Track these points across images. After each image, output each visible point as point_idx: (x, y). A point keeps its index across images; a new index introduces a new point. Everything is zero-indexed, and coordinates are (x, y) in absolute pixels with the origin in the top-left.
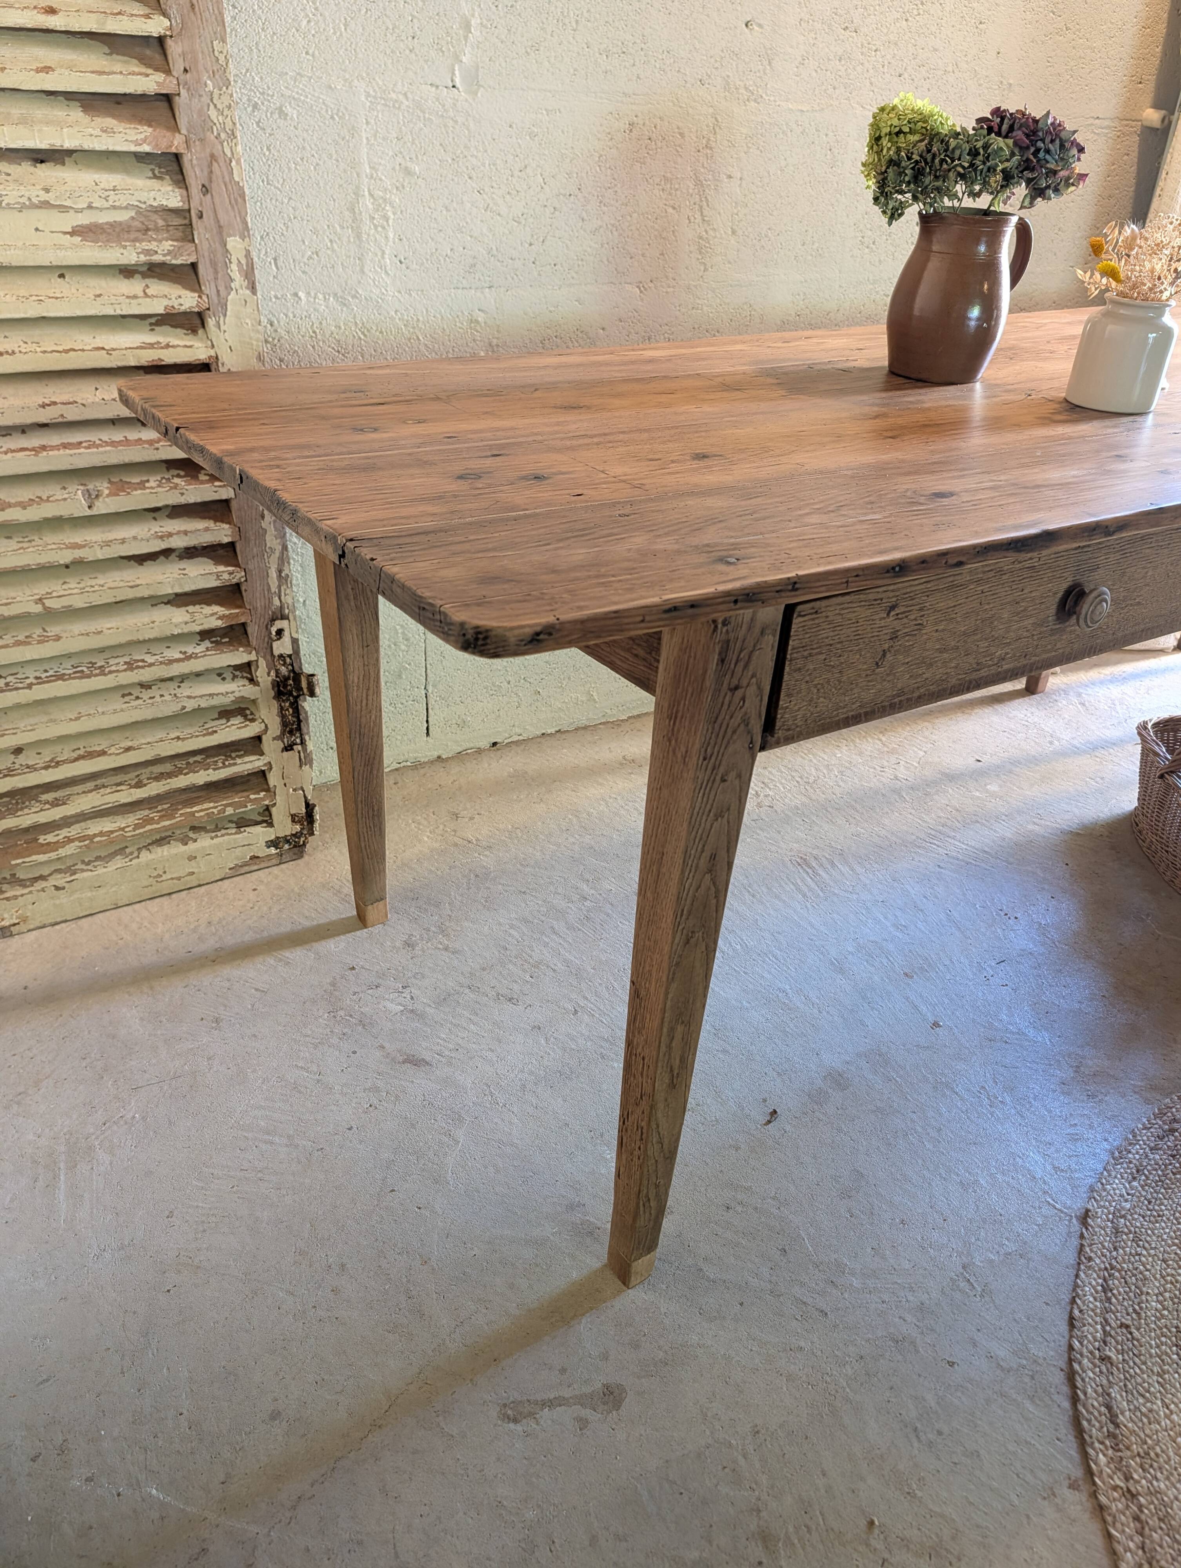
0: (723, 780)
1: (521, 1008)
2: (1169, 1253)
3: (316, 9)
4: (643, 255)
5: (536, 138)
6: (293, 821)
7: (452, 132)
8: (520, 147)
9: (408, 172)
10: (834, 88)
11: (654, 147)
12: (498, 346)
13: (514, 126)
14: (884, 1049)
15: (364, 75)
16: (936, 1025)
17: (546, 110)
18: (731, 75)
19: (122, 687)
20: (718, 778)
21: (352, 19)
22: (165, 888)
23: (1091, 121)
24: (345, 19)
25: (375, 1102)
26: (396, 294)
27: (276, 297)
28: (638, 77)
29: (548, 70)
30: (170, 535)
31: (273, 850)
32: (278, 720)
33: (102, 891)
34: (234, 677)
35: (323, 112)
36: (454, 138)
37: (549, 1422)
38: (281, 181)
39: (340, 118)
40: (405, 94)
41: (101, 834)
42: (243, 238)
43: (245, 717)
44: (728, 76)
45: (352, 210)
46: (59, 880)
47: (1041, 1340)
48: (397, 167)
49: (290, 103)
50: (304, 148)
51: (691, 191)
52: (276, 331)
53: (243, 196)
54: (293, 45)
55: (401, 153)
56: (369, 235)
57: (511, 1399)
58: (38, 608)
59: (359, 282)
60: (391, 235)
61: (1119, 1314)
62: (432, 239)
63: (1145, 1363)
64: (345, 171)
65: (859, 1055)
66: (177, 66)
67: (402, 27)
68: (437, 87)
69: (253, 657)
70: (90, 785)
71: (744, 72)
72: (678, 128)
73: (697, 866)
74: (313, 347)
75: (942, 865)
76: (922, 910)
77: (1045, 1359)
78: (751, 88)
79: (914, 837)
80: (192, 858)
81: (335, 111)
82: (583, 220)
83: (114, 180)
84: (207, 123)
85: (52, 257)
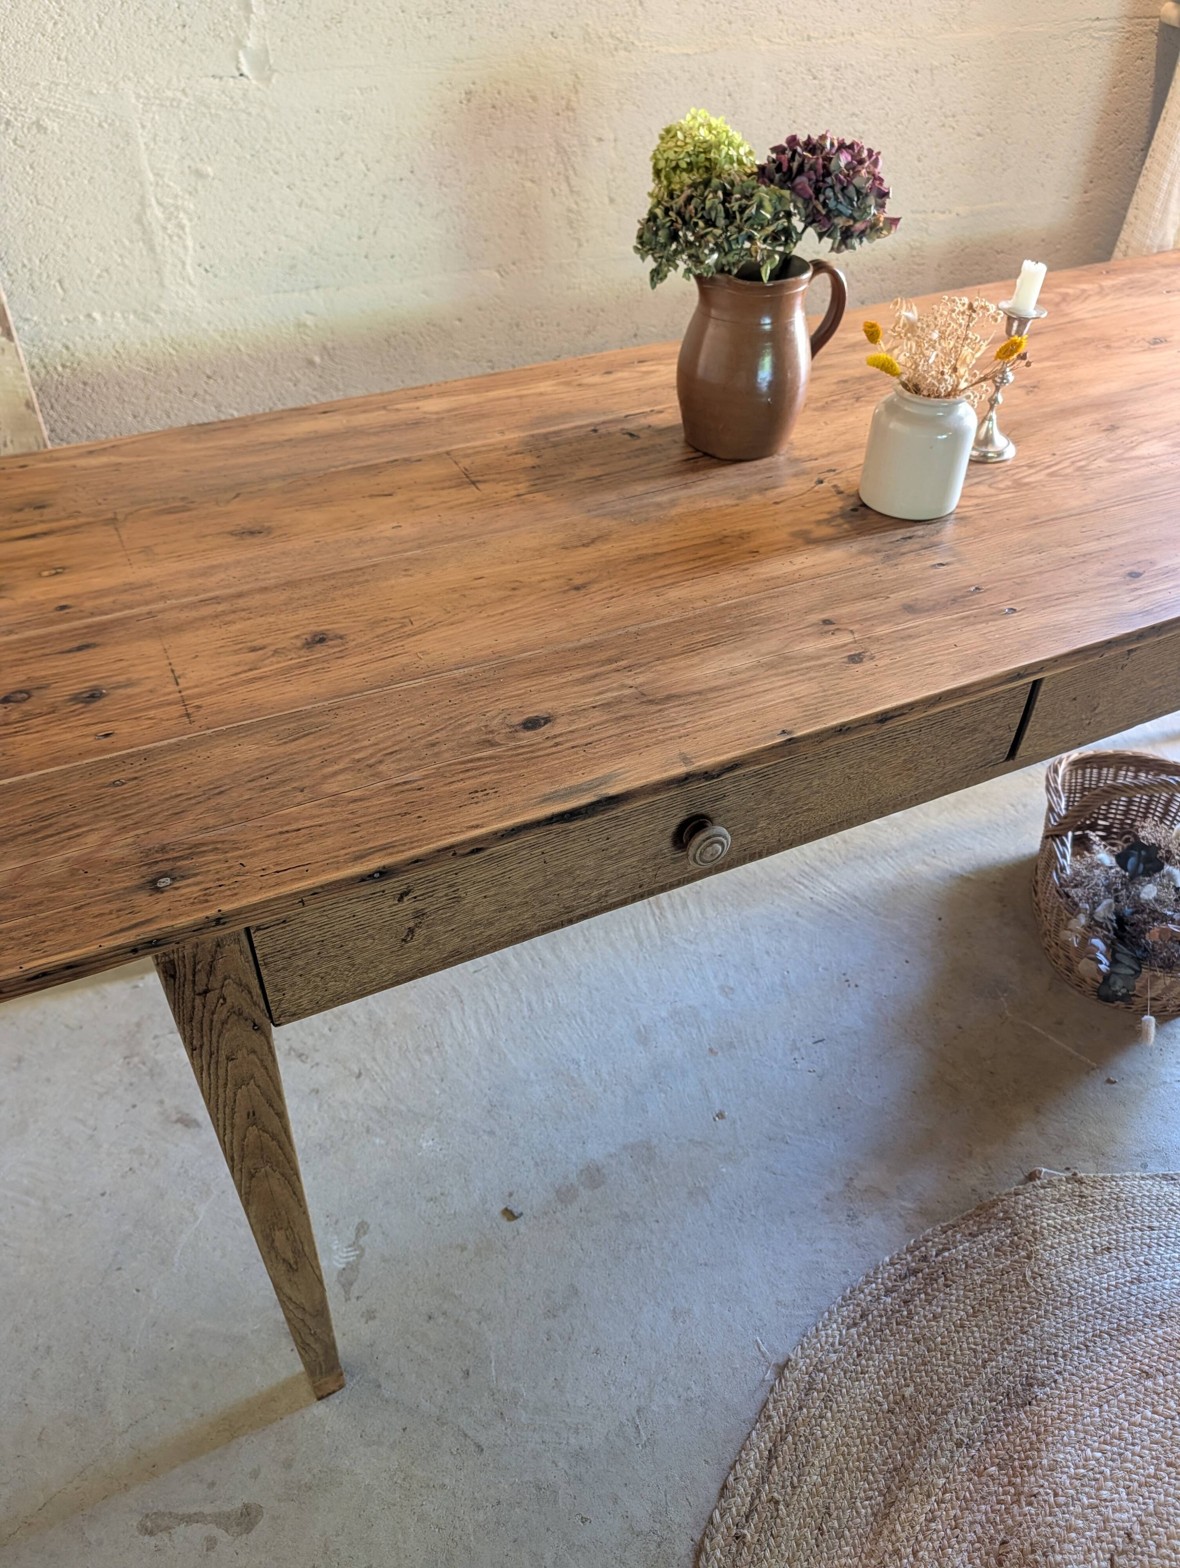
0: (231, 1059)
1: (308, 1066)
2: (854, 1419)
3: (62, 9)
4: (500, 236)
5: (351, 122)
7: (247, 126)
8: (332, 133)
9: (199, 174)
10: (730, 23)
11: (500, 115)
12: (334, 349)
13: (321, 111)
14: (655, 1141)
15: (131, 75)
16: (721, 1115)
17: (360, 89)
18: (590, 23)
20: (223, 1059)
21: (106, 14)
23: (1087, 24)
24: (98, 16)
25: (135, 1165)
26: (206, 304)
27: (67, 320)
28: (471, 38)
29: (356, 44)
35: (88, 121)
36: (249, 133)
37: (181, 1538)
38: (53, 199)
39: (110, 125)
40: (183, 91)
44: (587, 25)
45: (139, 220)
47: (685, 1503)
48: (187, 171)
49: (48, 115)
50: (72, 162)
51: (552, 160)
52: (73, 355)
54: (41, 52)
55: (188, 154)
56: (163, 247)
57: (155, 1510)
59: (160, 297)
60: (190, 243)
61: (774, 1486)
62: (240, 243)
63: (779, 1546)
64: (125, 182)
65: (625, 1147)
67: (168, 17)
68: (221, 78)
71: (607, 17)
72: (528, 91)
74: (119, 367)
75: (801, 912)
76: (757, 970)
77: (680, 1525)
78: (618, 35)
79: (784, 874)
81: (103, 118)
82: (421, 205)
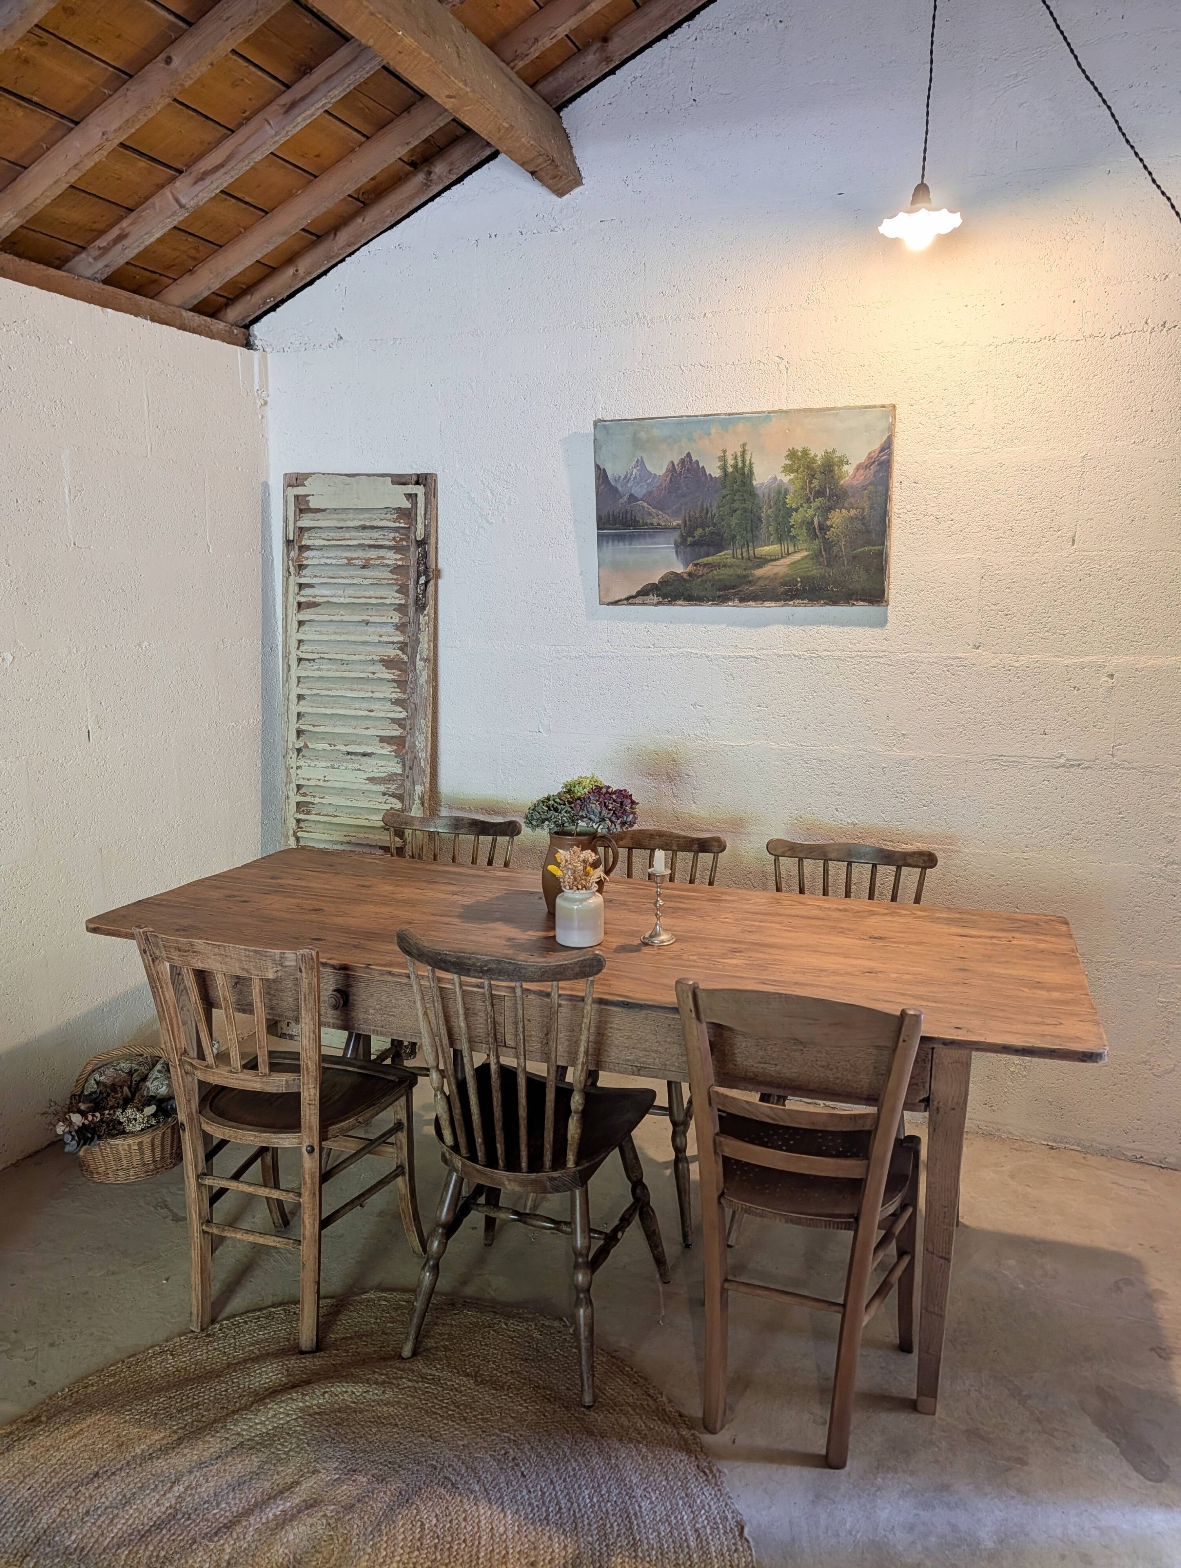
53: (424, 771)
66: (408, 728)
83: (383, 763)
84: (415, 746)
85: (356, 786)
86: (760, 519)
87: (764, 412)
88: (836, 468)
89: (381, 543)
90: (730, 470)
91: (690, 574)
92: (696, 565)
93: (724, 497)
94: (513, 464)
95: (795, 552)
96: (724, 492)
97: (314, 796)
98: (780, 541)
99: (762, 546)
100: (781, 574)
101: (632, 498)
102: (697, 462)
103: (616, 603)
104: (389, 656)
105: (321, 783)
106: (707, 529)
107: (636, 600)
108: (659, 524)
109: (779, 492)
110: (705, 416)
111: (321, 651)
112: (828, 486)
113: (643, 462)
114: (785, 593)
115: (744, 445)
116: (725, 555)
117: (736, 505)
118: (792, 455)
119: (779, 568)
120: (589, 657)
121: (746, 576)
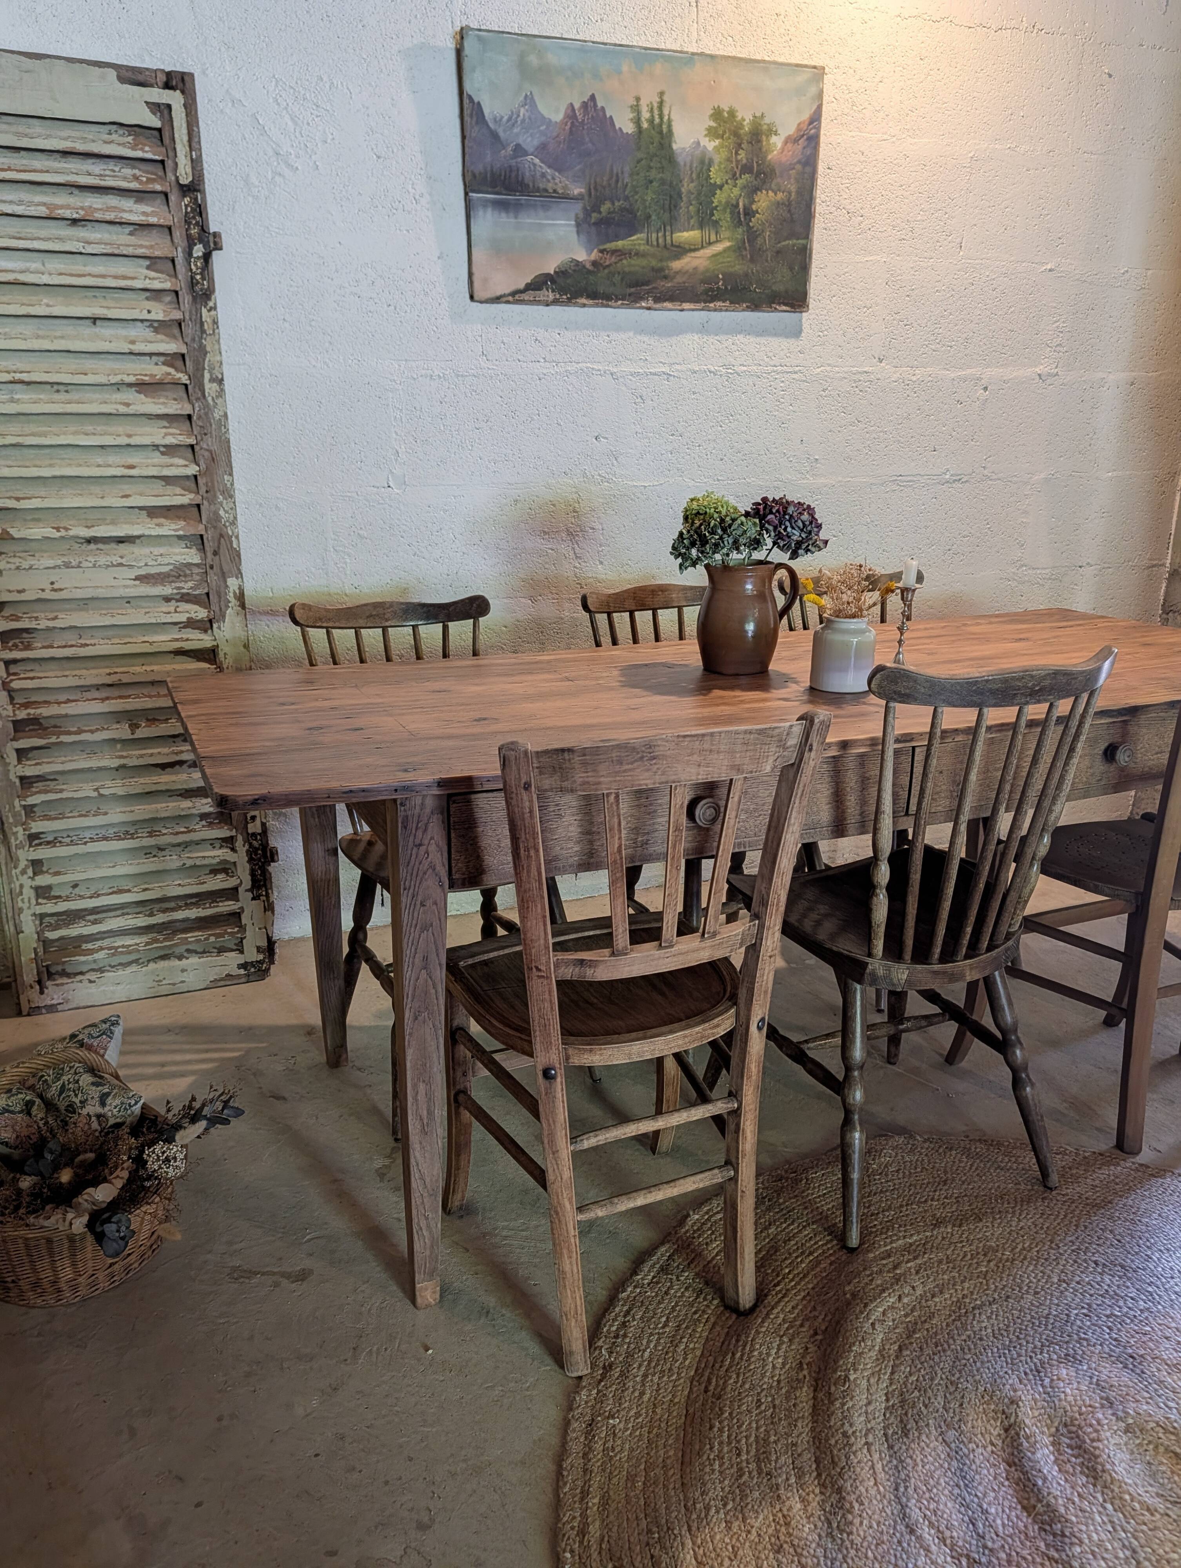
0: (422, 905)
5: (447, 512)
6: (258, 951)
7: (389, 512)
8: (436, 517)
9: (360, 536)
13: (433, 507)
15: (329, 484)
17: (456, 497)
18: (587, 468)
19: (144, 847)
20: (418, 903)
22: (164, 990)
28: (518, 474)
29: (453, 474)
30: (182, 752)
31: (242, 972)
32: (249, 878)
33: (119, 987)
34: (221, 847)
35: (302, 505)
36: (390, 516)
39: (314, 508)
40: (356, 493)
41: (123, 946)
42: (237, 578)
43: (227, 874)
44: (585, 469)
46: (92, 976)
48: (352, 533)
51: (564, 538)
53: (239, 556)
55: (352, 526)
58: (95, 794)
60: (349, 572)
64: (316, 537)
66: (203, 490)
67: (351, 457)
68: (378, 488)
69: (233, 833)
70: (119, 912)
71: (597, 466)
73: (413, 963)
80: (183, 971)
81: (311, 505)
83: (162, 550)
84: (218, 518)
85: (122, 592)
86: (680, 195)
87: (687, 53)
88: (764, 138)
89: (110, 183)
90: (645, 125)
91: (594, 263)
92: (602, 251)
93: (639, 162)
94: (325, 78)
95: (717, 241)
96: (640, 155)
97: (36, 618)
98: (701, 226)
99: (680, 231)
100: (702, 268)
101: (519, 150)
102: (603, 108)
103: (497, 300)
104: (151, 375)
105: (49, 595)
106: (617, 204)
107: (525, 296)
108: (555, 191)
109: (702, 162)
110: (615, 45)
111: (14, 368)
112: (755, 159)
113: (532, 99)
114: (706, 292)
115: (662, 94)
116: (637, 241)
117: (653, 174)
118: (717, 114)
119: (700, 261)
120: (458, 376)
121: (661, 270)
